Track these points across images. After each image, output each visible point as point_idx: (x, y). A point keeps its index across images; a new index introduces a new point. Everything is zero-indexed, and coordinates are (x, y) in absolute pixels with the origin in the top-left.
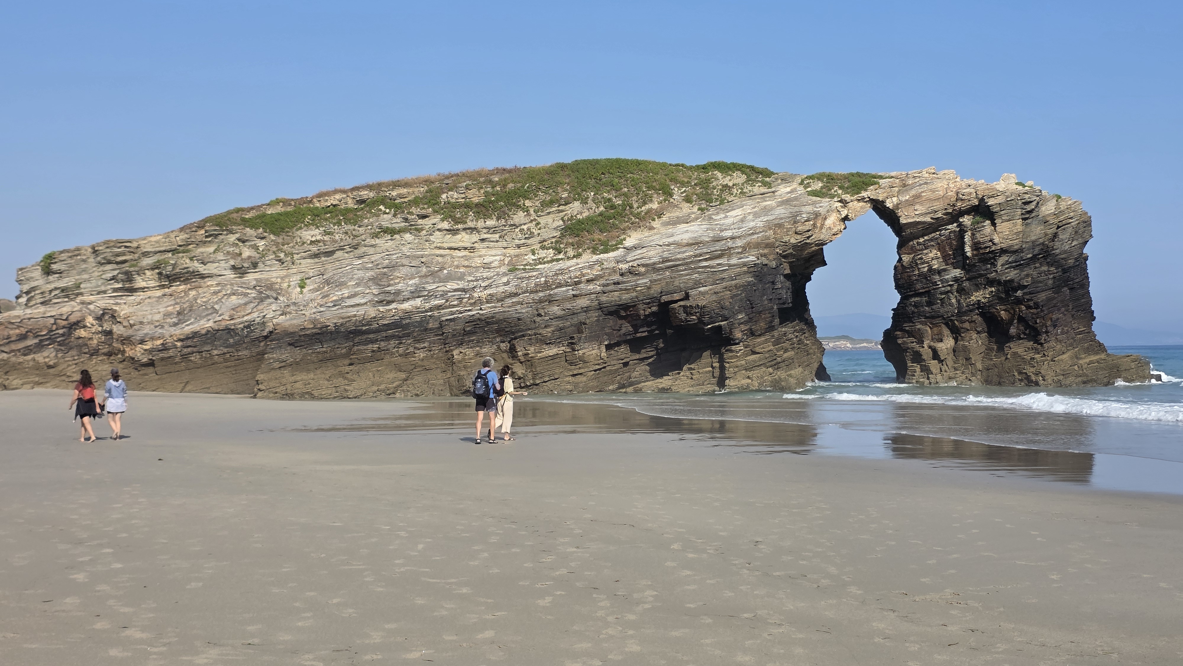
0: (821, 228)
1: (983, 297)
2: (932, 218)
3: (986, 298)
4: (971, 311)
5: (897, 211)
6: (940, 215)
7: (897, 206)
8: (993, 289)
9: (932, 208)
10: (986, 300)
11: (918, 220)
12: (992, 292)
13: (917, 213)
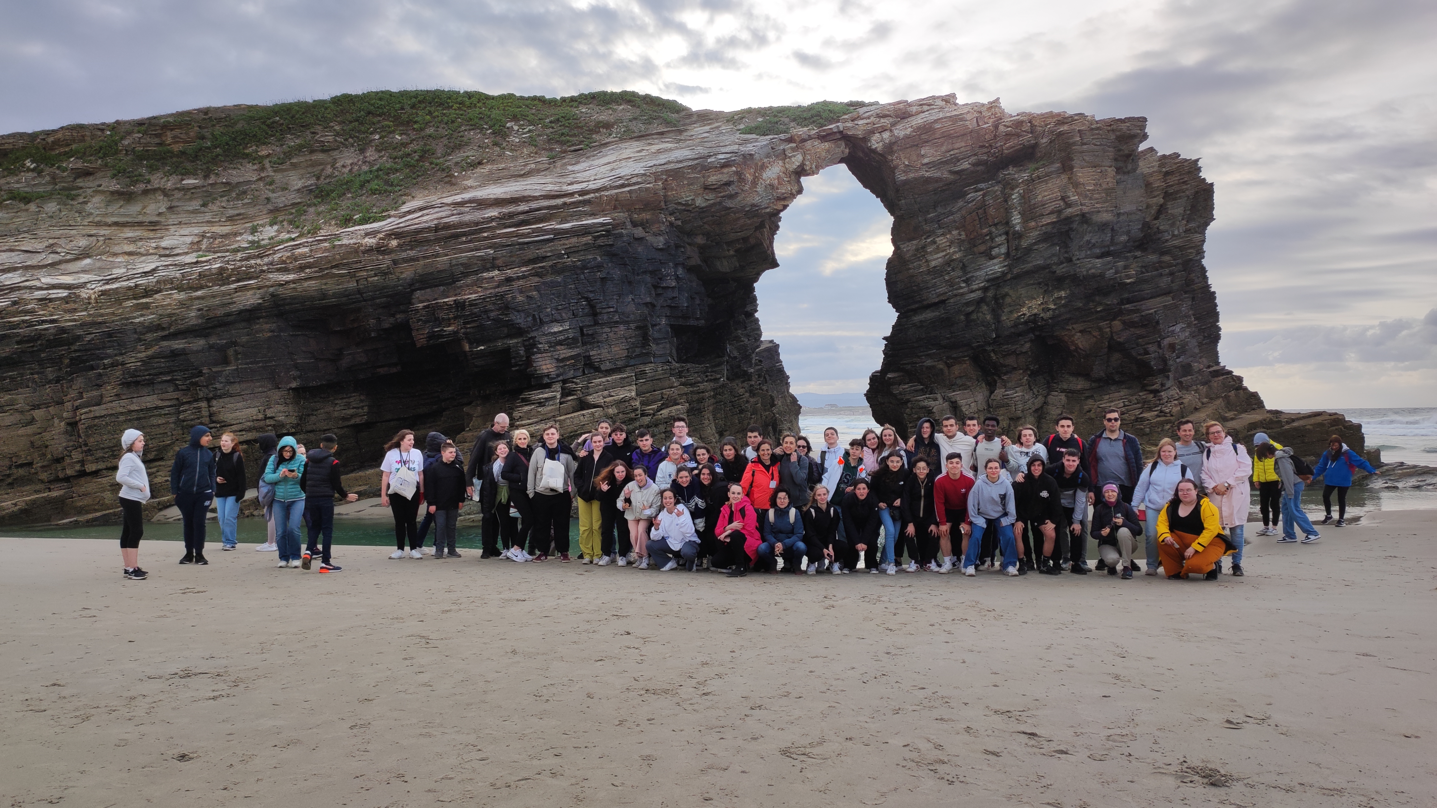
0: (754, 183)
1: (1043, 309)
2: (952, 172)
3: (1049, 309)
4: (1019, 335)
5: (890, 157)
6: (965, 165)
7: (890, 148)
8: (1063, 294)
9: (952, 153)
10: (1049, 314)
11: (927, 174)
12: (1060, 298)
13: (926, 161)
